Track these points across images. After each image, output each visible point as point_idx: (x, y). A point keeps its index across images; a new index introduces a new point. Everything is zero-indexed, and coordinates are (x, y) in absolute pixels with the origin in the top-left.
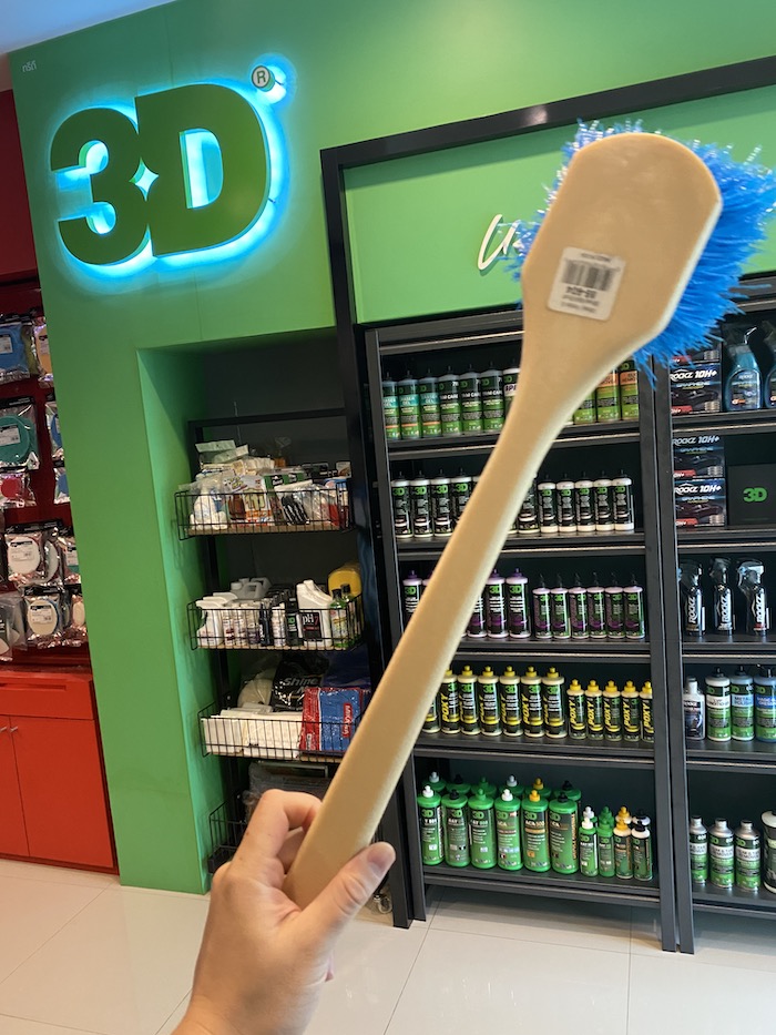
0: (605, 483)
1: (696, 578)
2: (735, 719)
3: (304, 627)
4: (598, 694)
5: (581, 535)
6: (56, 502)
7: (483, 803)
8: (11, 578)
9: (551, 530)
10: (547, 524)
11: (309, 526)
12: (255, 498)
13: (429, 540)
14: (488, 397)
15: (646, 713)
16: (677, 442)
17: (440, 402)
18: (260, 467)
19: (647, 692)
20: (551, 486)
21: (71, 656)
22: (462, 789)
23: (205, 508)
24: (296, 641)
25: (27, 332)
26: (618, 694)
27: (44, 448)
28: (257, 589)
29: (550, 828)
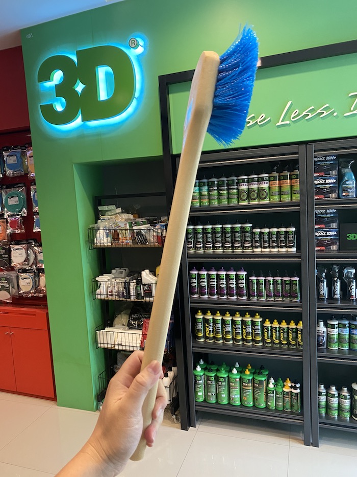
0: (283, 229)
1: (324, 274)
2: (340, 339)
3: (144, 291)
4: (278, 326)
5: (272, 253)
6: (34, 231)
7: (223, 374)
8: (12, 265)
9: (258, 250)
10: (256, 247)
11: (148, 245)
12: (124, 231)
13: (202, 253)
14: (231, 189)
15: (299, 335)
16: (317, 212)
17: (209, 191)
18: (127, 218)
19: (300, 326)
20: (259, 230)
21: (39, 301)
22: (214, 367)
23: (101, 236)
24: (140, 297)
25: (24, 154)
26: (286, 326)
27: (30, 207)
28: (123, 273)
29: (254, 387)
